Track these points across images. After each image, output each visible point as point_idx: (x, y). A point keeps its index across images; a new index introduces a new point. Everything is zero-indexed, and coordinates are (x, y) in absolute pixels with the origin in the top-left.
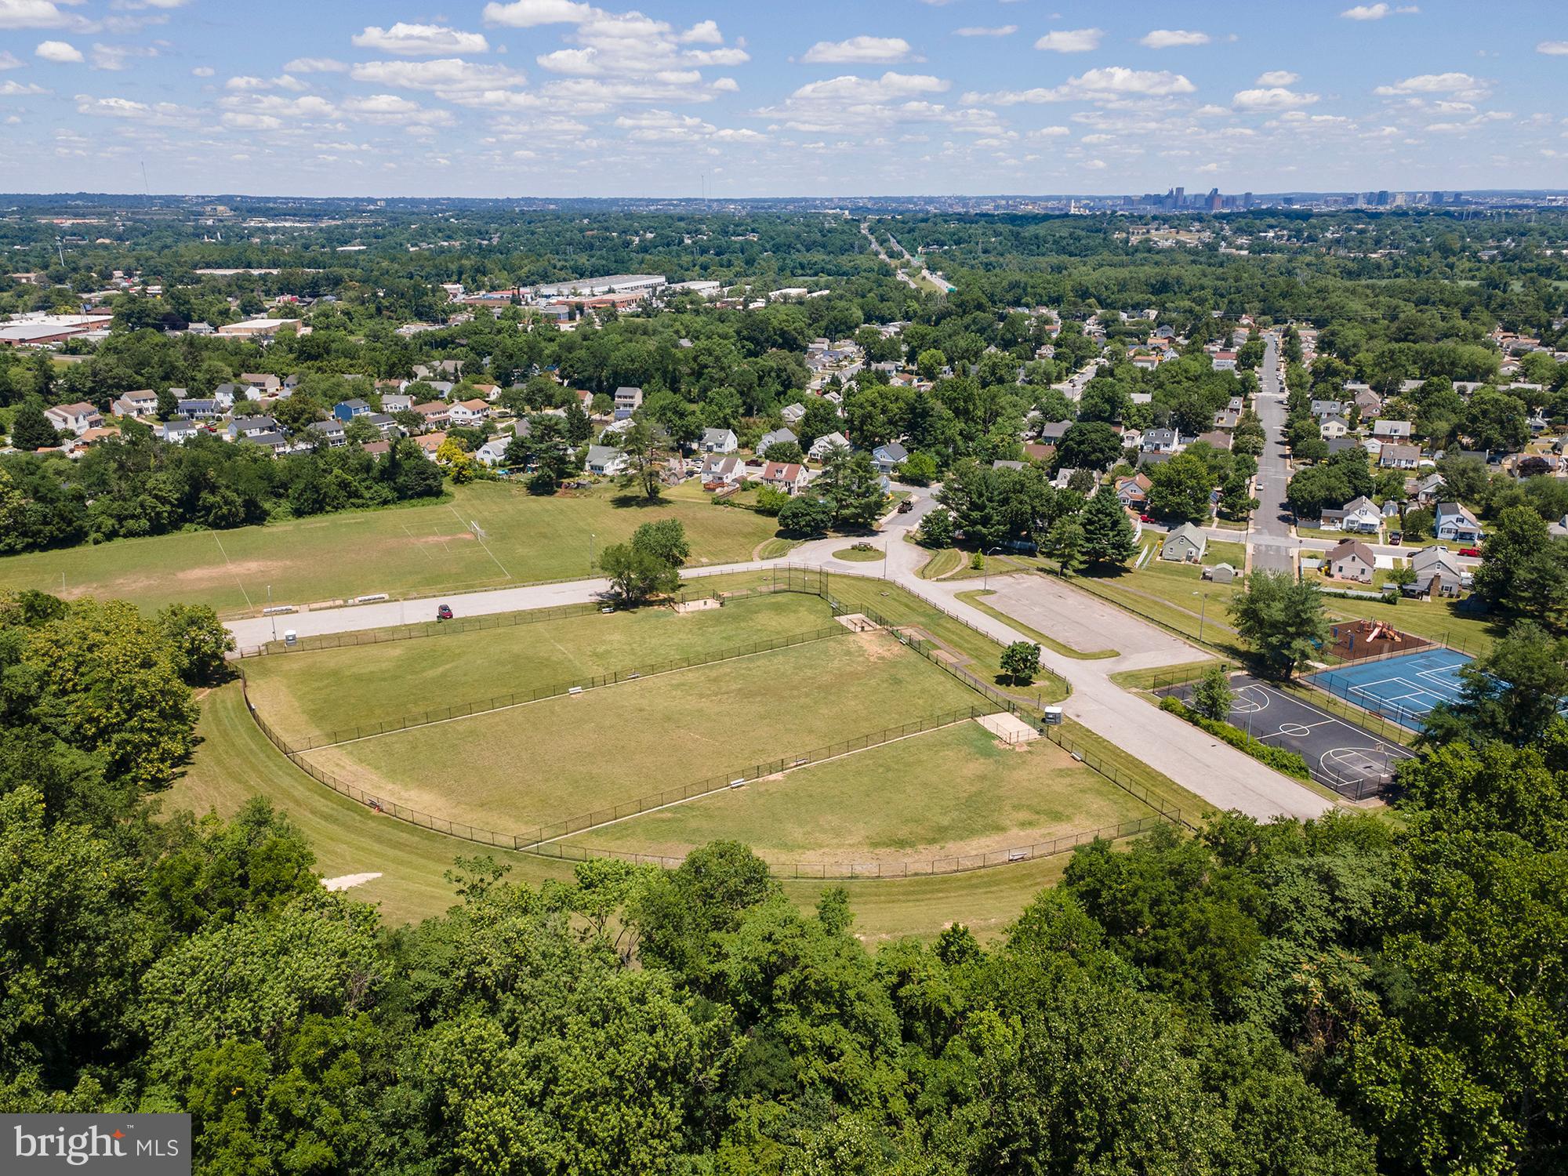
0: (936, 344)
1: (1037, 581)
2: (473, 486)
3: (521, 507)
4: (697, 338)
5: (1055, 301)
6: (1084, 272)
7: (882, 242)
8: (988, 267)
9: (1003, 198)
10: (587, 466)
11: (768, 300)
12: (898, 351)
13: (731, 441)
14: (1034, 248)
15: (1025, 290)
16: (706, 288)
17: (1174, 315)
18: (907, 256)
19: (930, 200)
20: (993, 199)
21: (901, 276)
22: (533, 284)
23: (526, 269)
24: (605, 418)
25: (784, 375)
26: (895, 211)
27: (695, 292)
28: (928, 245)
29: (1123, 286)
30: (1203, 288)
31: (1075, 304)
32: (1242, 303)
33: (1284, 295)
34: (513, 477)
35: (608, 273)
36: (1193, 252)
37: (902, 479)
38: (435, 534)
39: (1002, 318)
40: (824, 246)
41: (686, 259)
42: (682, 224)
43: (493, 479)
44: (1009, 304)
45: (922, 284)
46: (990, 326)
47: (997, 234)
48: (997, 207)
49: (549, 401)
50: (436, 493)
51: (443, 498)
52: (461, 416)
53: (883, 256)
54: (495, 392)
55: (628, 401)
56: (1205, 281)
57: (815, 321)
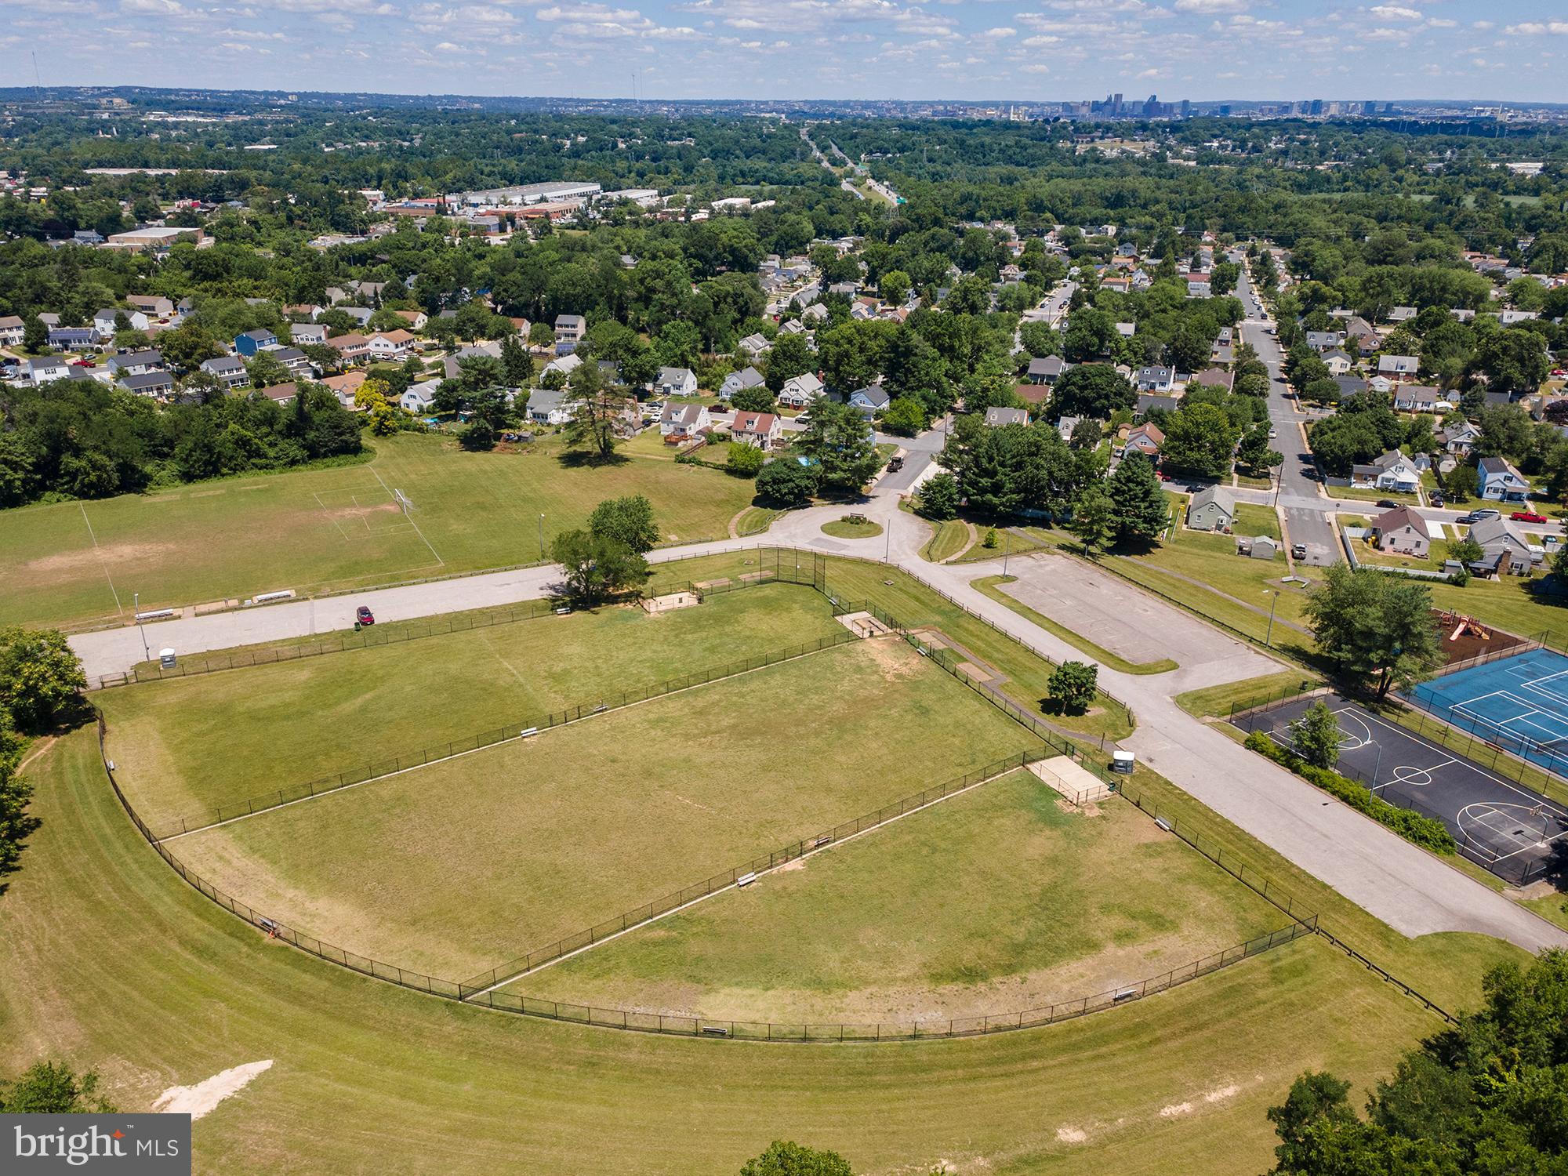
0: (898, 264)
1: (1061, 563)
2: (398, 439)
3: (454, 468)
4: (640, 255)
5: (1009, 215)
6: (1037, 184)
7: (823, 149)
8: (935, 177)
9: (940, 103)
10: (529, 414)
11: (712, 211)
12: (856, 270)
13: (690, 382)
14: (980, 156)
15: (977, 202)
16: (644, 197)
17: (1134, 231)
18: (850, 164)
19: (867, 105)
20: (931, 104)
21: (846, 186)
22: (459, 191)
23: (450, 176)
24: (545, 350)
25: (741, 301)
26: (832, 115)
27: (633, 202)
28: (871, 153)
29: (1077, 201)
30: (1157, 202)
31: (1032, 218)
32: (1202, 219)
33: (1242, 210)
34: (444, 427)
35: (541, 180)
36: (1141, 162)
37: (886, 429)
38: (354, 505)
39: (961, 233)
40: (764, 152)
41: (621, 165)
42: (615, 127)
43: (421, 430)
44: (962, 218)
45: (870, 195)
46: (951, 243)
47: (942, 142)
48: (935, 113)
49: (482, 332)
50: (354, 449)
51: (362, 456)
52: (382, 349)
53: (825, 164)
54: (421, 320)
55: (570, 330)
56: (1158, 194)
57: (764, 235)
